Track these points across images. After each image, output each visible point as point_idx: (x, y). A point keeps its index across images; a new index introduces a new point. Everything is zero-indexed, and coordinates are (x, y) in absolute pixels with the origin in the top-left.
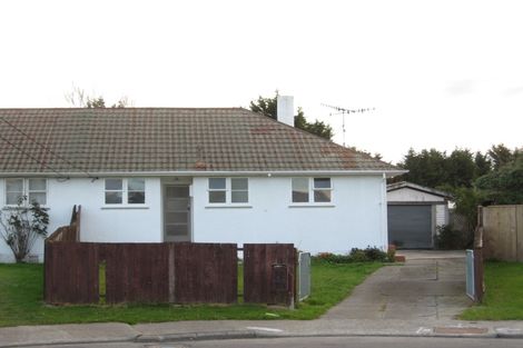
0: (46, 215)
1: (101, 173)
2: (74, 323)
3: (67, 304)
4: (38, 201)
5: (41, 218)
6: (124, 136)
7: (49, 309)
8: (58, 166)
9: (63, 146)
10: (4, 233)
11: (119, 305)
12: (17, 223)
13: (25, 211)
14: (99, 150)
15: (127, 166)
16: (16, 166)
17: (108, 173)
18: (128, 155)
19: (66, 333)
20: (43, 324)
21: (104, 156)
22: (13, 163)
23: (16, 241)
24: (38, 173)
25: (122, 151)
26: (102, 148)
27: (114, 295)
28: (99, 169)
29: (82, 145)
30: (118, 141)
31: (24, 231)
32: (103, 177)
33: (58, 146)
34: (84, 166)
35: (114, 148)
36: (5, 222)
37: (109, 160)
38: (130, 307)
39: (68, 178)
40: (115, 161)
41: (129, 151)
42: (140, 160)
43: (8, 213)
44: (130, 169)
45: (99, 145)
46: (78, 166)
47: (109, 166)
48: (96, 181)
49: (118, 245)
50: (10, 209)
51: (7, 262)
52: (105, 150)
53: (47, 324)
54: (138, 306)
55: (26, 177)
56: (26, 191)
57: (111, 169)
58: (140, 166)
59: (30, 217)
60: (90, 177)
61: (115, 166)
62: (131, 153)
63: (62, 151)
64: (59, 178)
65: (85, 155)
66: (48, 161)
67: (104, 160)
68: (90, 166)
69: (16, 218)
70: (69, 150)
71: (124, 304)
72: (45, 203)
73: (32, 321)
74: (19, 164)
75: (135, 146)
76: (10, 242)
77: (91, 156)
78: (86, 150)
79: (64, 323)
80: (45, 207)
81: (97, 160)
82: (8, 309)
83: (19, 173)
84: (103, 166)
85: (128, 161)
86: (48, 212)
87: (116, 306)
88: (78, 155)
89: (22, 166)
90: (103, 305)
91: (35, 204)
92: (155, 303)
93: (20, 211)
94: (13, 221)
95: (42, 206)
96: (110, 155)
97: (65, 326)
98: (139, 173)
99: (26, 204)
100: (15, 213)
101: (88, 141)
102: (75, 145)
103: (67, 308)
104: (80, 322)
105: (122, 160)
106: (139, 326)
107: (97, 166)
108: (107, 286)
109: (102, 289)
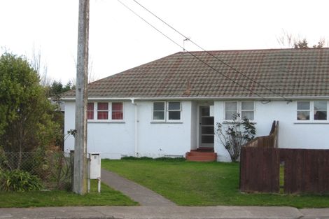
0: (253, 128)
1: (294, 97)
2: (257, 205)
3: (256, 192)
4: (248, 117)
5: (250, 130)
6: (312, 70)
7: (242, 195)
8: (263, 92)
9: (267, 77)
10: (224, 141)
11: (294, 194)
12: (233, 134)
13: (239, 125)
14: (293, 80)
15: (314, 92)
16: (232, 92)
17: (299, 97)
18: (315, 84)
19: (249, 213)
20: (235, 205)
21: (297, 84)
22: (231, 90)
23: (232, 146)
24: (248, 97)
25: (311, 80)
26: (296, 78)
27: (291, 186)
28: (293, 94)
29: (280, 77)
30: (308, 73)
31: (238, 140)
32: (295, 100)
33: (263, 77)
34: (281, 92)
35: (304, 78)
36: (224, 133)
37: (300, 88)
38: (302, 196)
39: (270, 101)
40: (305, 88)
41: (316, 80)
42: (324, 88)
43: (226, 126)
44: (316, 94)
45: (294, 77)
46: (277, 91)
47: (300, 92)
48: (290, 103)
49: (295, 150)
50: (228, 123)
51: (225, 161)
52: (298, 80)
53: (238, 205)
54: (307, 196)
55: (239, 100)
56: (239, 110)
57: (302, 94)
58: (323, 92)
59: (242, 129)
60: (286, 100)
61: (304, 92)
62: (317, 82)
63: (266, 81)
64: (263, 100)
65: (283, 84)
66: (256, 88)
67: (296, 88)
68: (286, 91)
69: (232, 130)
70: (270, 81)
71: (297, 194)
72: (252, 119)
73: (228, 203)
74: (235, 90)
75: (320, 77)
76: (227, 147)
77: (287, 84)
78: (284, 80)
79: (250, 205)
80: (253, 122)
81: (291, 88)
82: (215, 194)
83: (234, 97)
84: (295, 92)
85: (314, 88)
86: (255, 126)
87: (291, 195)
88: (277, 84)
89: (236, 92)
90: (281, 193)
91: (246, 120)
92: (321, 194)
93: (235, 125)
94: (230, 132)
95: (250, 121)
96: (301, 84)
97: (250, 207)
98: (322, 97)
99: (239, 120)
100: (231, 126)
101: (285, 73)
102: (276, 77)
103: (256, 195)
104: (262, 205)
105: (309, 88)
106: (305, 210)
107: (291, 92)
108: (285, 180)
109: (282, 183)
